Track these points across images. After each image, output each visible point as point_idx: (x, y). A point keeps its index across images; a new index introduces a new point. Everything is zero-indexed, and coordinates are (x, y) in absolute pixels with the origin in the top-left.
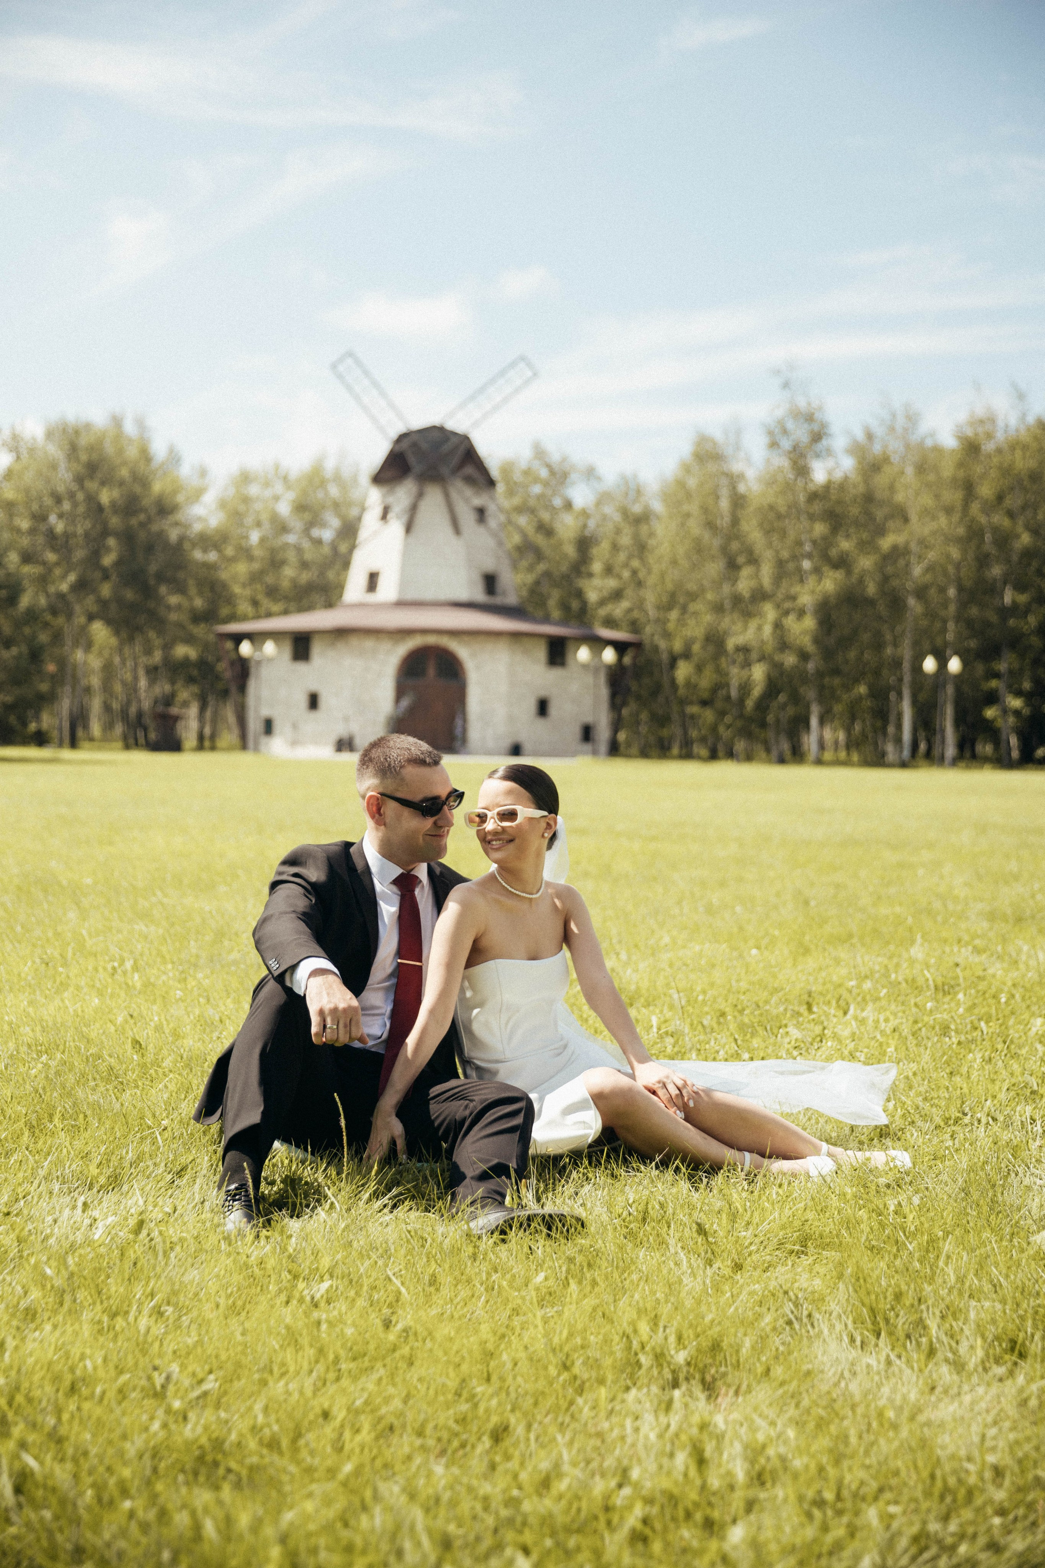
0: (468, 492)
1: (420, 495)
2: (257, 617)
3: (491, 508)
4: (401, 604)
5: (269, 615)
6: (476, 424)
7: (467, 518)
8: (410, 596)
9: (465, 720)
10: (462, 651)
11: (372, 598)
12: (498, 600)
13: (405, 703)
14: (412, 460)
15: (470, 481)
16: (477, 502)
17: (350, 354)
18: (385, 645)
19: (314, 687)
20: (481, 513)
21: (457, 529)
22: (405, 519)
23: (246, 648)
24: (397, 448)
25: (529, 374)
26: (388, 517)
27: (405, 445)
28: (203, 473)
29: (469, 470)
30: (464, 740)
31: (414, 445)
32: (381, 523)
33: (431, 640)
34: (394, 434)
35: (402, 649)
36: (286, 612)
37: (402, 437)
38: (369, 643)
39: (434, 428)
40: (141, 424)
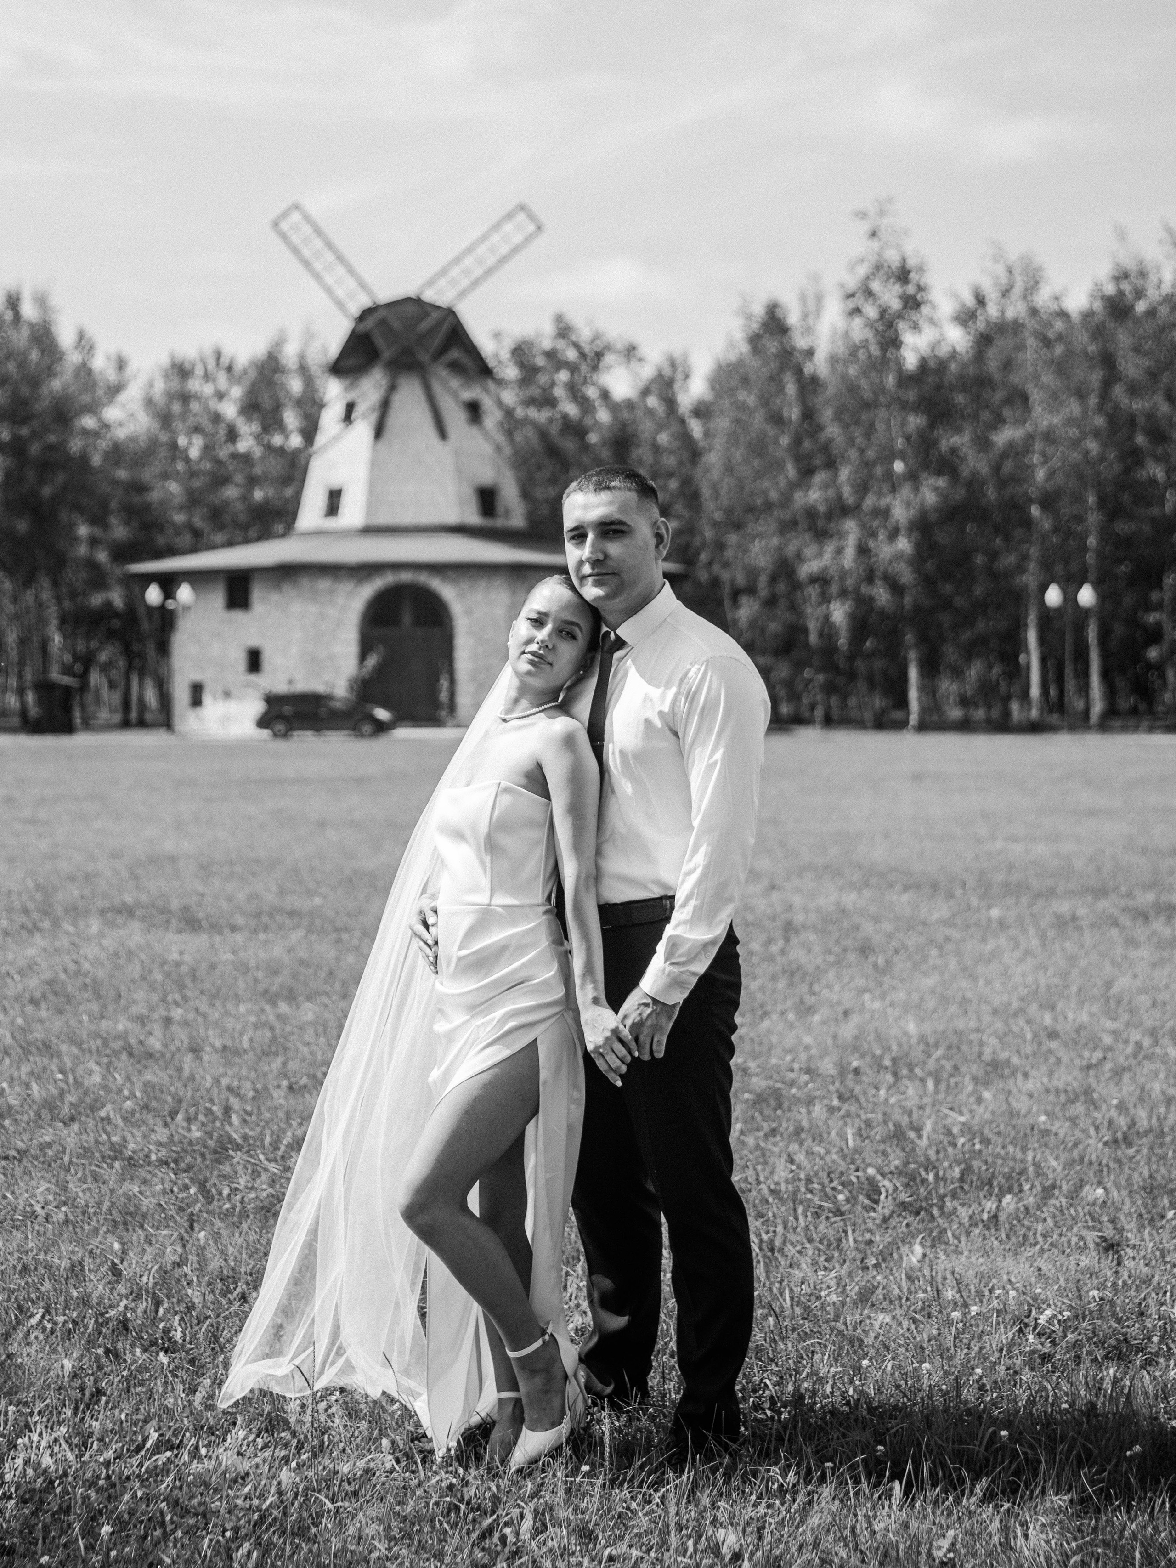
0: (455, 383)
1: (392, 388)
2: (194, 549)
3: (487, 403)
4: (369, 531)
5: (211, 547)
6: (463, 294)
7: (456, 417)
8: (383, 519)
9: (452, 681)
10: (447, 591)
11: (332, 523)
12: (499, 523)
13: (372, 661)
14: (380, 342)
15: (455, 367)
16: (467, 395)
17: (296, 207)
18: (346, 586)
19: (254, 641)
20: (474, 410)
21: (442, 432)
22: (373, 418)
23: (153, 595)
24: (362, 328)
25: (531, 228)
26: (353, 416)
27: (370, 323)
28: (121, 364)
29: (455, 354)
30: (452, 707)
31: (383, 323)
32: (341, 425)
33: (406, 577)
34: (355, 309)
35: (368, 591)
36: (230, 544)
37: (365, 314)
38: (324, 584)
39: (408, 300)
40: (42, 301)
